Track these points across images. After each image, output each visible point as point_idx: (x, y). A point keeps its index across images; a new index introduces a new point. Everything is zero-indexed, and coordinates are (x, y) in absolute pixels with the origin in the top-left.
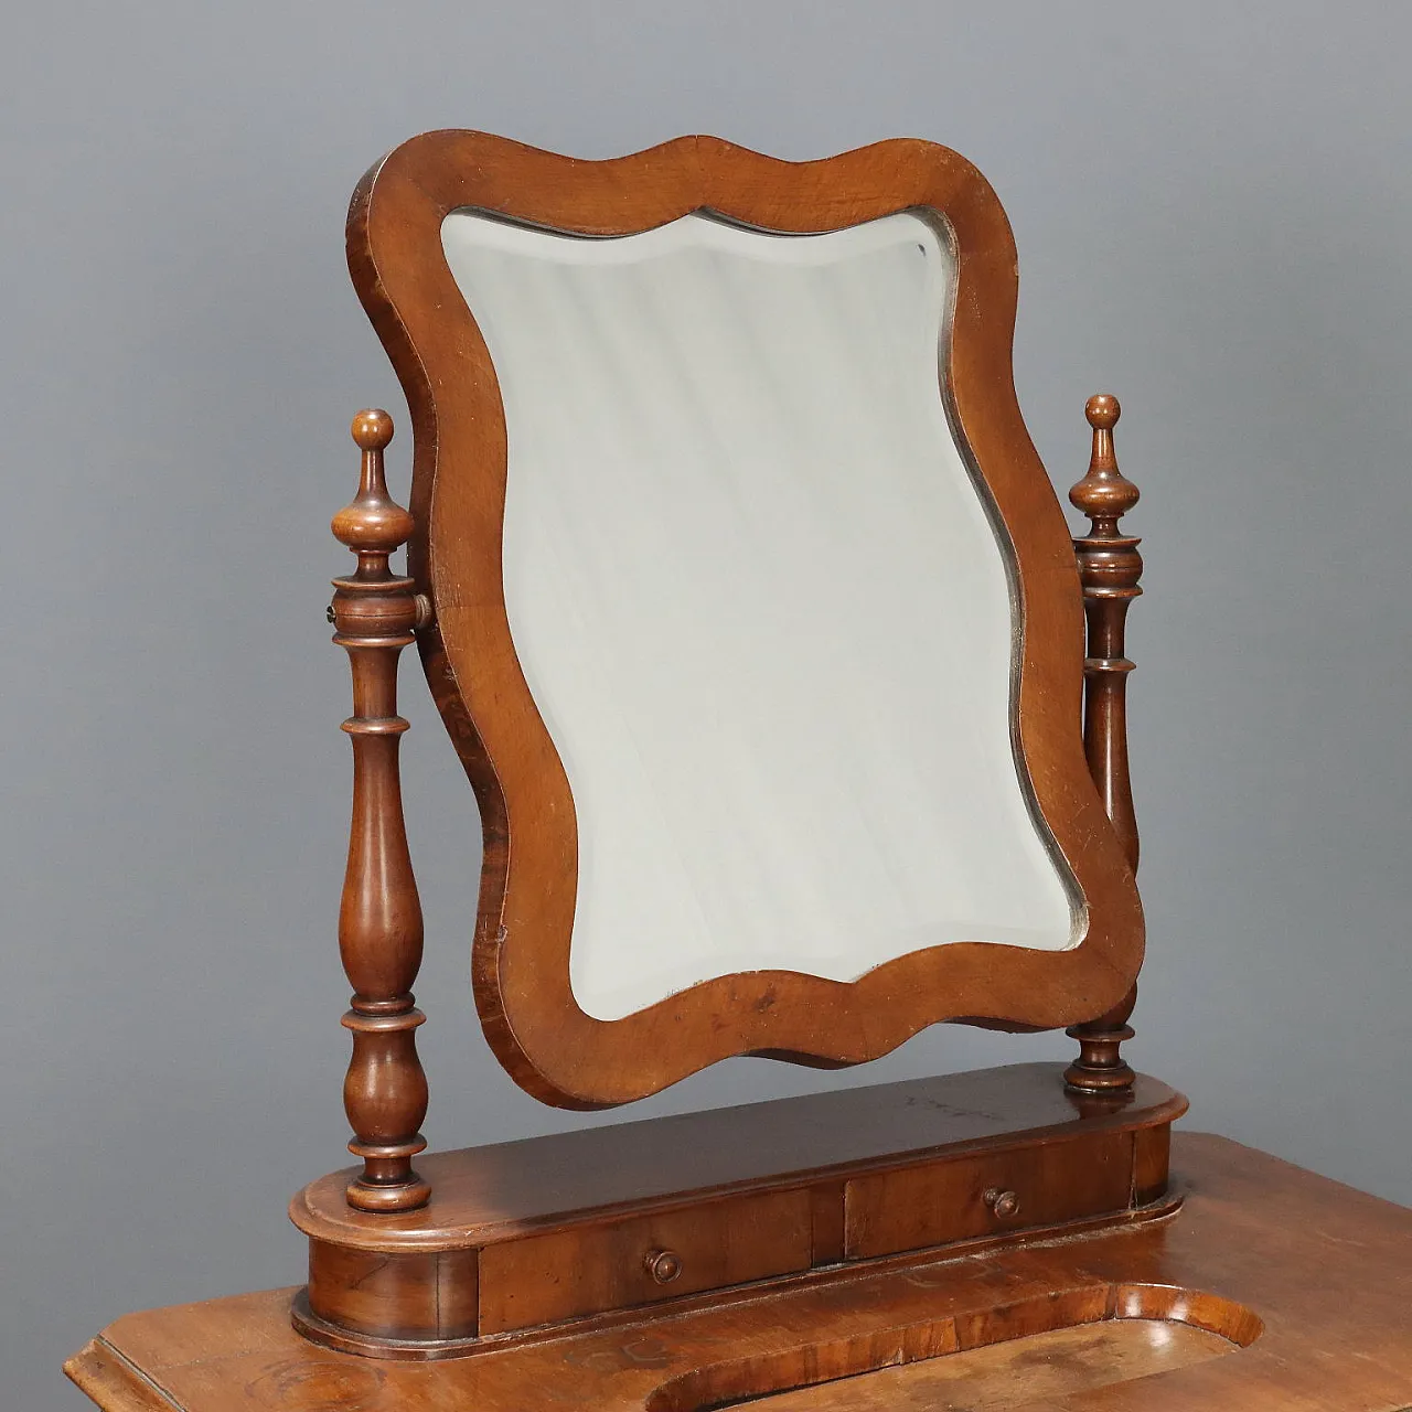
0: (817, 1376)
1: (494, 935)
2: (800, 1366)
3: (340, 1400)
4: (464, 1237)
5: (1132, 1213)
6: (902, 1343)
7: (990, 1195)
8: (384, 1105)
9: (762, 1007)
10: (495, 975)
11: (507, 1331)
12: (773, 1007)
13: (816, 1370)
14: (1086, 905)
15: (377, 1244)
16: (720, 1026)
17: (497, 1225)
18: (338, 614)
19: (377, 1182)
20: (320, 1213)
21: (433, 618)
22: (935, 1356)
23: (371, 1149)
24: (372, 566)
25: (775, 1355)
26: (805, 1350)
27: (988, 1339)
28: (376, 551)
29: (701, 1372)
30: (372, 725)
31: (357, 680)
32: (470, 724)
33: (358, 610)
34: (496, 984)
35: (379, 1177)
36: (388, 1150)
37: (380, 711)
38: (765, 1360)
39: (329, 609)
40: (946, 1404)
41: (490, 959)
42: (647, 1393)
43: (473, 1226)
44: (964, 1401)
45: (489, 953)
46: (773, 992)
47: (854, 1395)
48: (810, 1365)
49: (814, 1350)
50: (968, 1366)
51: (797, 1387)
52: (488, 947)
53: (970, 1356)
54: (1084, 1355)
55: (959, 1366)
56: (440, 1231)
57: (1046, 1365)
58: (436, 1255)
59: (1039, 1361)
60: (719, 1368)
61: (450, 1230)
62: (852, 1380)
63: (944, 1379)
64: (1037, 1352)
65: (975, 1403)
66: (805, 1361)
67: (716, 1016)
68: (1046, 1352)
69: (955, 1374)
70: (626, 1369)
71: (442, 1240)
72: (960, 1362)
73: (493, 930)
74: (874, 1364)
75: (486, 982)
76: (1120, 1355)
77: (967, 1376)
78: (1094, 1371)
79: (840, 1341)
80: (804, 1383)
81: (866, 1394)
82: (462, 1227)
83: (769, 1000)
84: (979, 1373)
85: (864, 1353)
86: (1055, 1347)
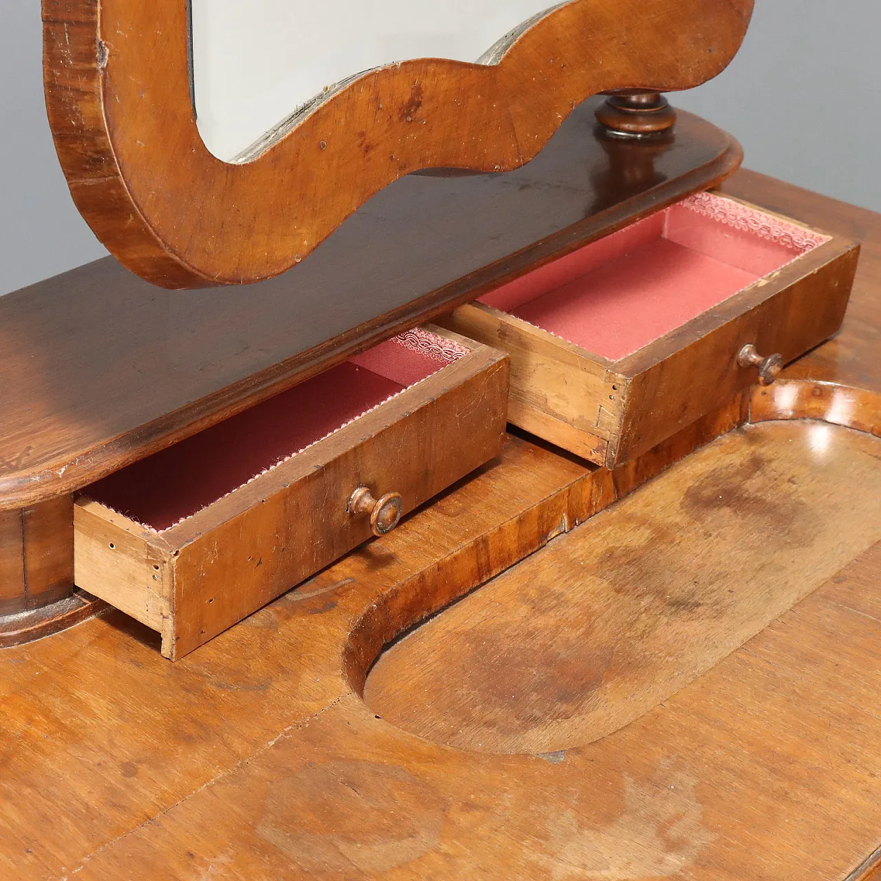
0: (489, 571)
1: (90, 57)
2: (474, 564)
4: (57, 479)
6: (566, 507)
9: (409, 114)
10: (99, 119)
12: (421, 111)
13: (488, 564)
16: (368, 149)
17: (95, 452)
22: (596, 513)
25: (448, 559)
26: (476, 544)
29: (378, 605)
34: (101, 132)
38: (439, 569)
40: (660, 593)
41: (85, 93)
42: (337, 658)
43: (66, 458)
44: (679, 586)
45: (81, 83)
46: (418, 91)
47: (544, 592)
48: (483, 560)
49: (485, 541)
50: (643, 522)
51: (472, 591)
52: (76, 73)
53: (635, 504)
54: (753, 485)
55: (634, 525)
56: (25, 473)
57: (726, 511)
58: (22, 510)
59: (711, 503)
60: (395, 593)
61: (36, 469)
62: (524, 567)
63: (628, 551)
64: (701, 488)
65: (692, 586)
66: (478, 557)
67: (362, 134)
68: (707, 493)
69: (637, 538)
70: (288, 618)
71: (30, 488)
72: (629, 519)
73: (82, 48)
74: (539, 540)
75: (80, 127)
76: (789, 480)
77: (652, 542)
78: (783, 510)
79: (509, 523)
80: (477, 583)
81: (557, 588)
82: (52, 463)
83: (415, 104)
84: (661, 534)
85: (532, 528)
86: (714, 477)
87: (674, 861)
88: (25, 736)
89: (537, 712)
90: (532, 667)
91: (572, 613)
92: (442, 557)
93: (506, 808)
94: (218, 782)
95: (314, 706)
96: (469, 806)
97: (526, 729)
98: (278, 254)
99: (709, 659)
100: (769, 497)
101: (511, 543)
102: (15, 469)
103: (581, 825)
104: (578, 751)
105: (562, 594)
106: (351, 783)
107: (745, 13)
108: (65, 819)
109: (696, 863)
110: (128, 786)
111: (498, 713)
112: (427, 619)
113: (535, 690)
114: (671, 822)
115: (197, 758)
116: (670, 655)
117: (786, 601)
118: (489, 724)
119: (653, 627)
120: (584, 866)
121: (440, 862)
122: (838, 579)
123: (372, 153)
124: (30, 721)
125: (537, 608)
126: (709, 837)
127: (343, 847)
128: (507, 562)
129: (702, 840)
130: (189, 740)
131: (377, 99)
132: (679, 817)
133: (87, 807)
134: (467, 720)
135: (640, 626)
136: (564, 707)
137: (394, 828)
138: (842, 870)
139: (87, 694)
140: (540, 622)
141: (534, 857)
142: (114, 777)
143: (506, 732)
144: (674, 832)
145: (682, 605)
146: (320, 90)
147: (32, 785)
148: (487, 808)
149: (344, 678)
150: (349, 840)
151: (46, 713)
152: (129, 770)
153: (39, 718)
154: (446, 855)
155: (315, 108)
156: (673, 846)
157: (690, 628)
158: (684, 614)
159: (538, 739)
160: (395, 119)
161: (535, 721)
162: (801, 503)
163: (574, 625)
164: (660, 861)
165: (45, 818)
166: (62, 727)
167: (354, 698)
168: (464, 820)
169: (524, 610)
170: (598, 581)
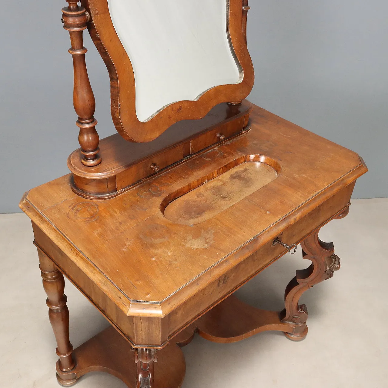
0: (191, 189)
1: (117, 106)
2: (188, 188)
3: (90, 217)
4: (113, 173)
5: (243, 132)
6: (207, 178)
7: (218, 135)
8: (90, 144)
9: (179, 111)
10: (119, 117)
11: (123, 189)
14: (243, 71)
15: (93, 177)
16: (170, 118)
17: (120, 168)
18: (65, 21)
19: (89, 160)
20: (76, 168)
21: (91, 19)
22: (213, 179)
23: (87, 153)
24: (73, 7)
26: (189, 184)
27: (223, 172)
28: (74, 2)
30: (78, 52)
31: (72, 39)
32: (104, 49)
33: (70, 20)
34: (119, 119)
35: (89, 158)
36: (91, 153)
37: (79, 47)
38: (181, 189)
39: (62, 19)
40: (220, 195)
41: (117, 112)
42: (159, 205)
43: (114, 169)
44: (224, 194)
45: (116, 110)
46: (181, 106)
47: (200, 194)
48: (190, 187)
49: (190, 184)
50: (221, 181)
51: (187, 193)
52: (115, 109)
53: (220, 177)
54: (243, 175)
55: (219, 181)
56: (107, 172)
57: (237, 179)
58: (107, 178)
59: (235, 178)
60: (172, 193)
61: (109, 172)
62: (198, 188)
63: (217, 186)
64: (234, 174)
65: (226, 194)
66: (189, 187)
67: (169, 115)
68: (235, 175)
69: (219, 184)
70: (152, 197)
71: (108, 175)
72: (219, 180)
73: (116, 104)
74: (202, 183)
75: (116, 117)
76: (251, 174)
77: (222, 185)
78: (247, 180)
79: (195, 181)
80: (189, 191)
81: (203, 193)
82: (112, 170)
83: (180, 109)
84: (224, 183)
85: (200, 182)
86: (237, 172)
87: (206, 245)
88: (105, 216)
89: (193, 216)
90: (194, 207)
91: (204, 198)
92: (182, 187)
93: (181, 234)
94: (135, 226)
95: (153, 214)
96: (175, 234)
97: (190, 219)
98: (152, 137)
99: (225, 208)
100: (246, 177)
101: (196, 184)
102: (106, 171)
103: (192, 238)
104: (195, 225)
105: (203, 194)
106: (156, 228)
107: (251, 86)
108: (109, 231)
109: (210, 246)
110: (120, 226)
111: (186, 216)
112: (178, 198)
113: (194, 212)
114: (208, 239)
115: (132, 222)
116: (219, 207)
117: (242, 198)
118: (185, 218)
119: (217, 201)
120: (191, 245)
121: (167, 243)
122: (250, 195)
123: (171, 119)
124: (106, 214)
125: (198, 197)
126: (214, 242)
127: (152, 239)
128: (195, 188)
129: (212, 242)
130: (131, 219)
131: (172, 109)
132: (209, 238)
133: (113, 229)
134: (181, 217)
135: (215, 201)
136: (198, 216)
137: (162, 237)
138: (234, 249)
139: (116, 210)
140: (197, 199)
141: (183, 243)
142: (118, 224)
143: (187, 220)
144: (207, 241)
145: (224, 198)
146: (162, 107)
147: (104, 225)
148: (178, 234)
149: (160, 209)
150: (154, 238)
151: (109, 212)
152: (120, 223)
153: (108, 213)
154: (169, 242)
155: (160, 111)
156: (207, 243)
157: (224, 202)
158: (223, 199)
159: (192, 221)
160: (176, 112)
161: (192, 218)
162: (251, 179)
163: (204, 200)
164: (204, 245)
165: (105, 230)
166: (111, 215)
167: (161, 213)
168: (173, 236)
169: (196, 197)
170: (210, 192)
